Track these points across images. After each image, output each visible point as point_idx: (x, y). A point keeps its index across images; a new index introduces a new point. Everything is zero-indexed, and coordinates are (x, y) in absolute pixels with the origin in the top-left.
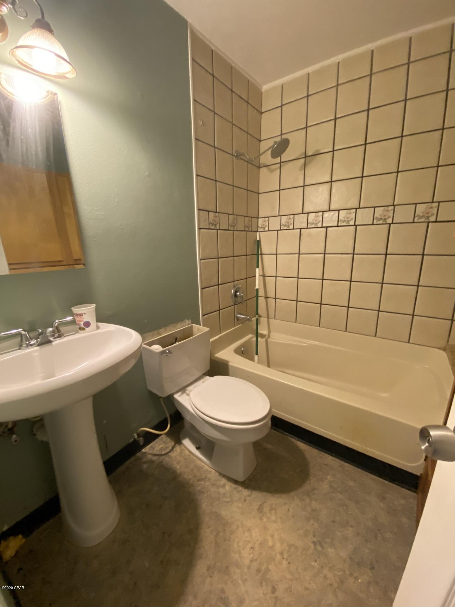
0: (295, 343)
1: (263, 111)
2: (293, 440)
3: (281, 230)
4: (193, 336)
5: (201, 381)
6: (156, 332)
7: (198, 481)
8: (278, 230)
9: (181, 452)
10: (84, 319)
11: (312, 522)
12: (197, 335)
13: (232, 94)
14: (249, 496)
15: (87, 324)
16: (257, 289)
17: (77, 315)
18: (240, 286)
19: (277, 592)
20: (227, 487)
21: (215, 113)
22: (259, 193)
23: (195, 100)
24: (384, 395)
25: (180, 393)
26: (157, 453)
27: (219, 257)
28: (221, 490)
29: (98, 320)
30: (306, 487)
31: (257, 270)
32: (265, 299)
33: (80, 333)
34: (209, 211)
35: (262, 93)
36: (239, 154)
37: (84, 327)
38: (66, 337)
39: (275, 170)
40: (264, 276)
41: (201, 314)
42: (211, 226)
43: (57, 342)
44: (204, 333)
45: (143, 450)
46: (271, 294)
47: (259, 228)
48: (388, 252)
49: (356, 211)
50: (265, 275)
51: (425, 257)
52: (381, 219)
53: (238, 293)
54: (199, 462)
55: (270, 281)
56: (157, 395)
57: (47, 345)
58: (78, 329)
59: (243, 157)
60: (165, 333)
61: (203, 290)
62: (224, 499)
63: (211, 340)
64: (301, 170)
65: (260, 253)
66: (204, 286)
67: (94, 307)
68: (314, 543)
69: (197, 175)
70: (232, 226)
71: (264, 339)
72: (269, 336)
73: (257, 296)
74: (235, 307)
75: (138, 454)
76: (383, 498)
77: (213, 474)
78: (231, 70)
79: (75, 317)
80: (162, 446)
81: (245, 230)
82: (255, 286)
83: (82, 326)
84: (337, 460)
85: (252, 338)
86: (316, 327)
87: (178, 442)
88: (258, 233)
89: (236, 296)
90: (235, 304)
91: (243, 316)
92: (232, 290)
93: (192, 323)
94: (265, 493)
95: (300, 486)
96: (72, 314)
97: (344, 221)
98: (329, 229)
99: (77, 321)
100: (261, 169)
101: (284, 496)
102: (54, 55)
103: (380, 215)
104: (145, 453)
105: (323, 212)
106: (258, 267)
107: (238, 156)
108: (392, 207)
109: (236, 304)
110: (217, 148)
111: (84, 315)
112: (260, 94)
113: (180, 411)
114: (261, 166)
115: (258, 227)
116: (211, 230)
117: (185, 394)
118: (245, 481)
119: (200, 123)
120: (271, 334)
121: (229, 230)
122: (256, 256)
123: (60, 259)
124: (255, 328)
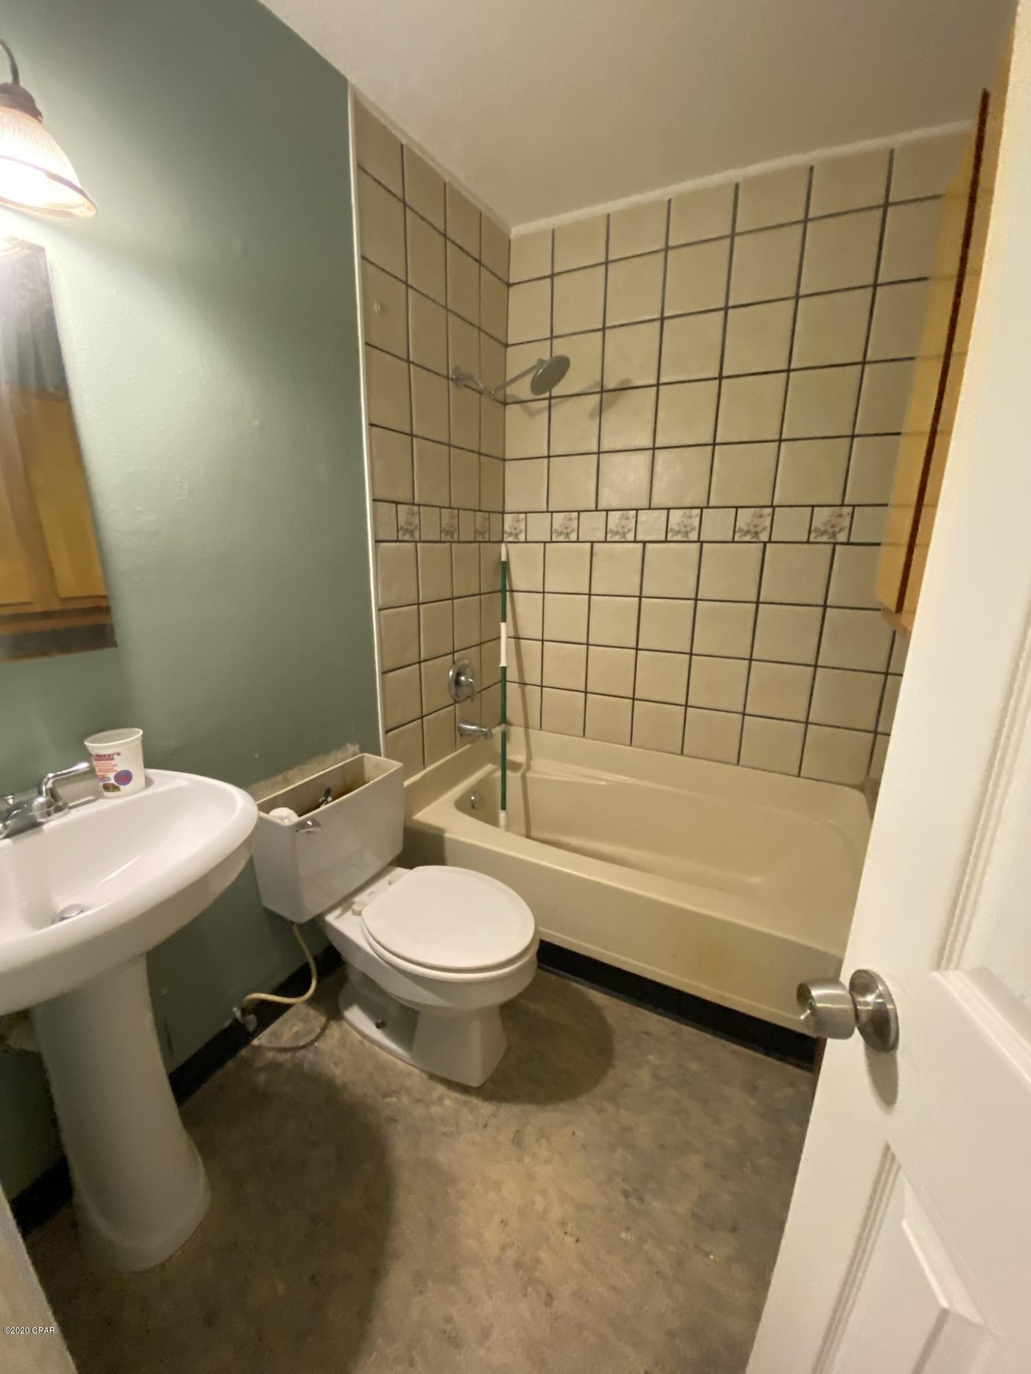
0: (582, 780)
1: (512, 281)
2: (580, 987)
3: (552, 542)
4: (365, 783)
5: (383, 882)
6: (280, 777)
7: (385, 1095)
8: (545, 543)
9: (344, 1035)
10: (116, 765)
11: (620, 1151)
12: (375, 780)
13: (446, 243)
14: (494, 1115)
15: (125, 777)
16: (502, 667)
17: (100, 757)
18: (467, 662)
19: (555, 1303)
20: (447, 1102)
21: (407, 285)
22: (504, 460)
23: (363, 258)
24: (756, 880)
25: (338, 912)
26: (287, 1045)
27: (420, 601)
28: (435, 1109)
29: (148, 764)
30: (609, 1082)
31: (503, 625)
32: (519, 686)
33: (106, 798)
34: (397, 503)
35: (510, 241)
36: (461, 377)
37: (117, 784)
38: (73, 811)
39: (539, 412)
40: (517, 638)
41: (382, 729)
42: (403, 535)
43: (53, 824)
44: (390, 774)
45: (255, 1042)
46: (533, 676)
47: (505, 536)
48: (761, 599)
49: (702, 512)
50: (519, 635)
51: (828, 610)
52: (748, 532)
53: (463, 678)
54: (384, 1055)
55: (531, 649)
56: (283, 919)
57: (29, 832)
58: (102, 789)
59: (471, 384)
60: (301, 779)
61: (385, 675)
62: (443, 1129)
63: (407, 783)
64: (592, 416)
65: (508, 588)
66: (389, 666)
67: (137, 739)
68: (626, 1194)
69: (371, 425)
70: (448, 532)
71: (518, 774)
72: (529, 767)
73: (504, 680)
74: (455, 708)
75: (244, 1052)
76: (752, 1089)
77: (417, 1079)
78: (444, 191)
79: (95, 763)
80: (298, 1027)
81: (477, 540)
82: (499, 660)
83: (112, 781)
84: (667, 1021)
85: (493, 772)
86: (622, 746)
87: (335, 1014)
88: (503, 545)
89: (457, 682)
90: (456, 702)
91: (474, 728)
92: (449, 671)
93: (362, 750)
94: (527, 1107)
95: (596, 1082)
96: (87, 756)
97: (678, 532)
98: (649, 546)
99: (100, 771)
100: (508, 407)
101: (563, 1106)
102: (43, 175)
103: (748, 525)
104: (259, 1048)
105: (637, 510)
106: (504, 620)
107: (460, 380)
108: (769, 510)
109: (458, 702)
110: (413, 363)
111: (116, 756)
112: (506, 244)
113: (338, 949)
114: (509, 400)
115: (503, 532)
116: (402, 544)
117: (349, 913)
118: (482, 1085)
119: (376, 308)
120: (532, 763)
121: (440, 542)
122: (499, 595)
123: (27, 600)
124: (499, 750)
